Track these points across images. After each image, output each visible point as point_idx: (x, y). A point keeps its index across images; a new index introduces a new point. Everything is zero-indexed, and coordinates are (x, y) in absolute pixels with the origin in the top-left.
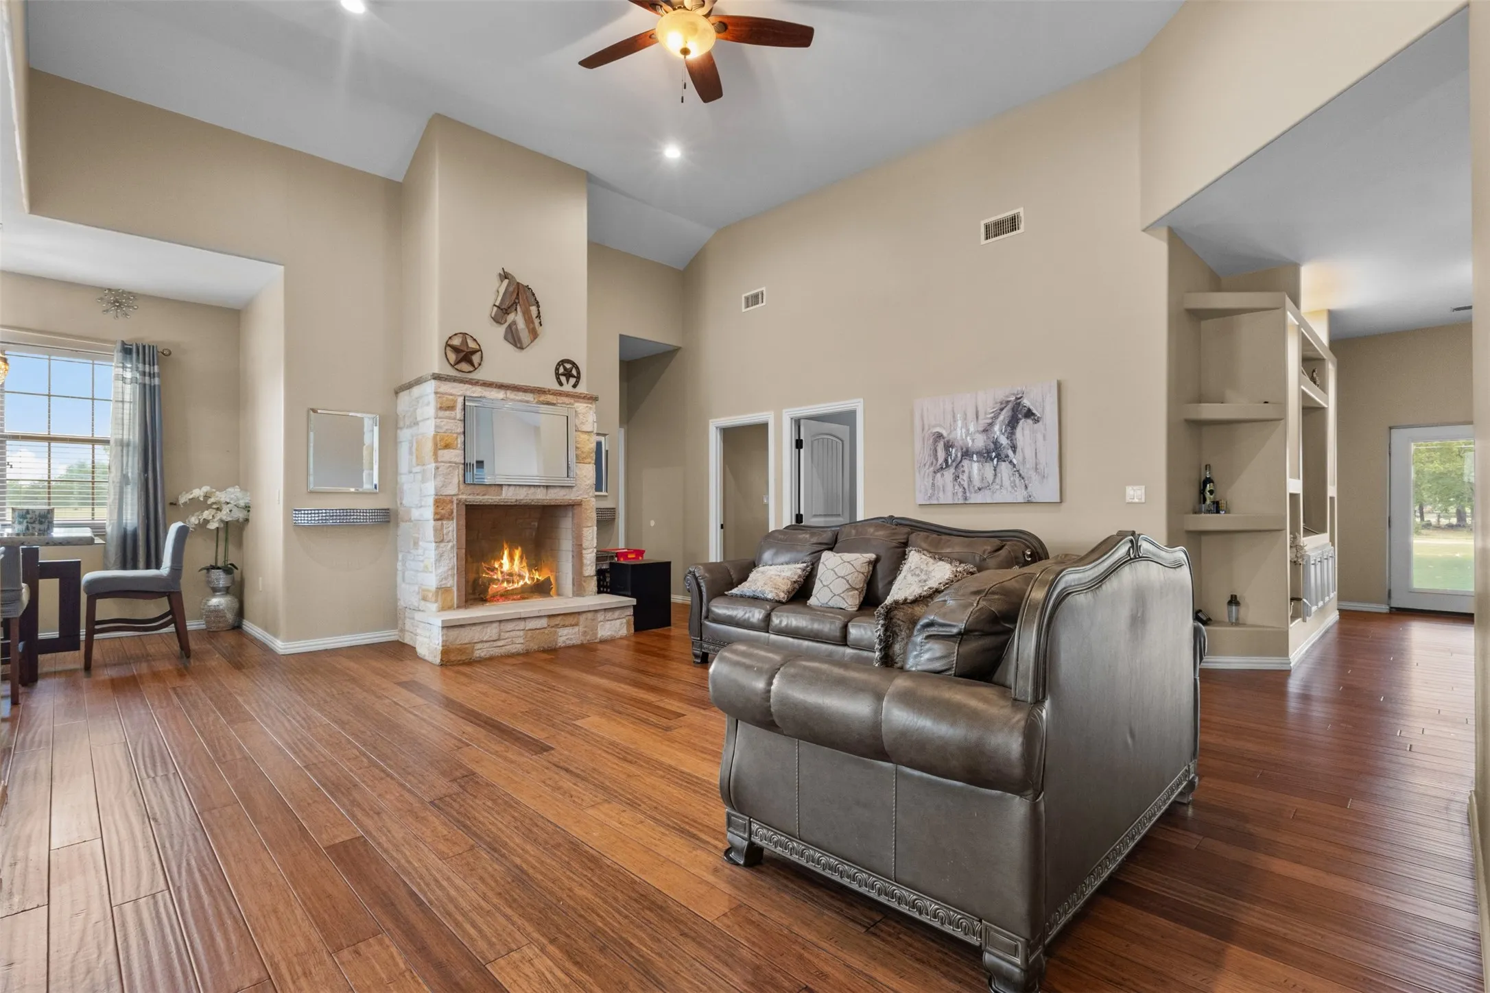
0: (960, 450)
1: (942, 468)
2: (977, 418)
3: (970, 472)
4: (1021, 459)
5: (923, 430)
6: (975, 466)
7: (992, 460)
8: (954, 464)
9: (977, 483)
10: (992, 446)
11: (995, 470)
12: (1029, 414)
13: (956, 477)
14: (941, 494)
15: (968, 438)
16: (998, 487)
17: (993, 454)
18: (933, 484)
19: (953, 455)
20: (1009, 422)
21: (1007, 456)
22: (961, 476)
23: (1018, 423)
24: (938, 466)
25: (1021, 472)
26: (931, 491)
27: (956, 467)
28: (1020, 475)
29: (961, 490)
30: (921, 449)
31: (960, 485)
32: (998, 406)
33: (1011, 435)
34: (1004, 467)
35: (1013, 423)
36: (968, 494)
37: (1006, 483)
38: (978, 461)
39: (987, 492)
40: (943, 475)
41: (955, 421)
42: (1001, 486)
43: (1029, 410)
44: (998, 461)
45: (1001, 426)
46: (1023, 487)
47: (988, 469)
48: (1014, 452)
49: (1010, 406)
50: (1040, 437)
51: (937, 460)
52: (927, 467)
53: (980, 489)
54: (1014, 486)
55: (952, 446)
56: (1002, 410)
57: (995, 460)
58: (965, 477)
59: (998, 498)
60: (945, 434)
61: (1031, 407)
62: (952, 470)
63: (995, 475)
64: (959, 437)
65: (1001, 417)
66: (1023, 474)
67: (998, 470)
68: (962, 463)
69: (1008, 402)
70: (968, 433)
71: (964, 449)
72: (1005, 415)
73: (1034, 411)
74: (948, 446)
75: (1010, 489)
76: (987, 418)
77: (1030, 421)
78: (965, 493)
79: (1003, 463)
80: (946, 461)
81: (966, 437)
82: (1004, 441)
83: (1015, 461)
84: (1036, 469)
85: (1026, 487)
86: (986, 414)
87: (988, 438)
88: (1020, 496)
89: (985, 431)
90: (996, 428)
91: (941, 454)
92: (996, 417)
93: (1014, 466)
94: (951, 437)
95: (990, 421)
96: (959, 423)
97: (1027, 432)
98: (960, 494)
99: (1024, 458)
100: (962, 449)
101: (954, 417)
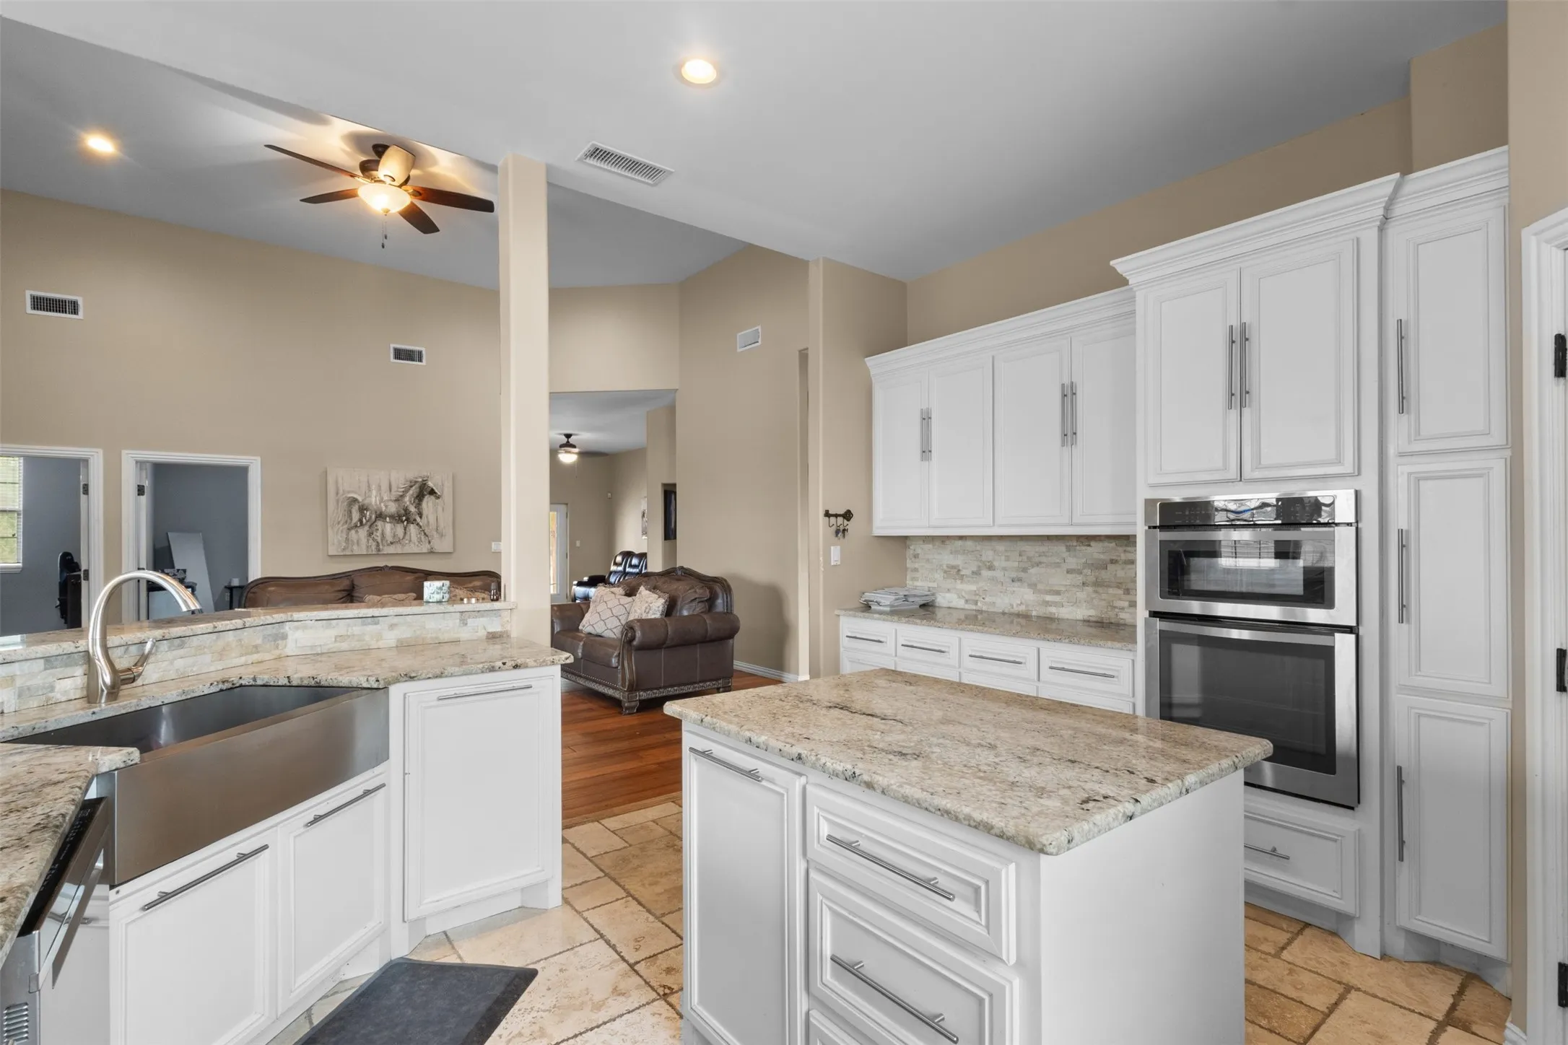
0: (374, 512)
1: (356, 526)
2: (390, 491)
3: (383, 531)
4: (426, 522)
5: (337, 494)
6: (388, 527)
7: (403, 522)
8: (369, 524)
9: (389, 539)
10: (403, 512)
11: (405, 530)
12: (432, 492)
13: (370, 534)
14: (355, 547)
15: (382, 504)
16: (407, 542)
17: (404, 518)
18: (347, 539)
19: (368, 516)
20: (417, 496)
21: (415, 520)
22: (375, 533)
23: (423, 497)
24: (352, 525)
25: (426, 531)
26: (344, 544)
27: (370, 526)
28: (425, 534)
29: (374, 544)
30: (335, 511)
31: (374, 539)
32: (408, 484)
33: (418, 505)
34: (412, 528)
35: (420, 497)
36: (381, 547)
37: (414, 538)
38: (390, 522)
39: (399, 546)
40: (357, 532)
41: (370, 490)
42: (410, 541)
43: (432, 490)
44: (407, 523)
45: (410, 498)
46: (427, 541)
47: (400, 529)
48: (421, 517)
49: (417, 485)
50: (440, 509)
51: (351, 519)
52: (341, 523)
53: (392, 543)
54: (420, 541)
55: (367, 509)
56: (411, 487)
57: (405, 523)
58: (379, 534)
59: (407, 549)
60: (360, 499)
61: (434, 488)
62: (366, 528)
63: (405, 533)
64: (373, 503)
65: (411, 492)
66: (427, 533)
67: (407, 529)
68: (376, 523)
69: (416, 482)
70: (381, 500)
71: (378, 513)
72: (414, 491)
73: (436, 491)
74: (363, 509)
75: (417, 543)
76: (398, 491)
77: (432, 497)
78: (378, 545)
79: (412, 525)
80: (361, 521)
81: (380, 503)
82: (412, 509)
83: (421, 524)
84: (437, 529)
85: (429, 542)
86: (398, 488)
87: (399, 506)
88: (425, 548)
89: (397, 500)
90: (407, 499)
91: (356, 516)
92: (406, 491)
93: (421, 527)
94: (366, 502)
95: (401, 494)
96: (374, 493)
97: (430, 504)
98: (374, 547)
99: (428, 522)
100: (376, 512)
101: (369, 486)
